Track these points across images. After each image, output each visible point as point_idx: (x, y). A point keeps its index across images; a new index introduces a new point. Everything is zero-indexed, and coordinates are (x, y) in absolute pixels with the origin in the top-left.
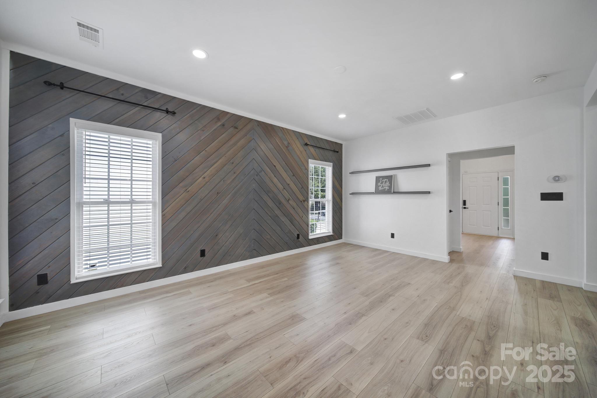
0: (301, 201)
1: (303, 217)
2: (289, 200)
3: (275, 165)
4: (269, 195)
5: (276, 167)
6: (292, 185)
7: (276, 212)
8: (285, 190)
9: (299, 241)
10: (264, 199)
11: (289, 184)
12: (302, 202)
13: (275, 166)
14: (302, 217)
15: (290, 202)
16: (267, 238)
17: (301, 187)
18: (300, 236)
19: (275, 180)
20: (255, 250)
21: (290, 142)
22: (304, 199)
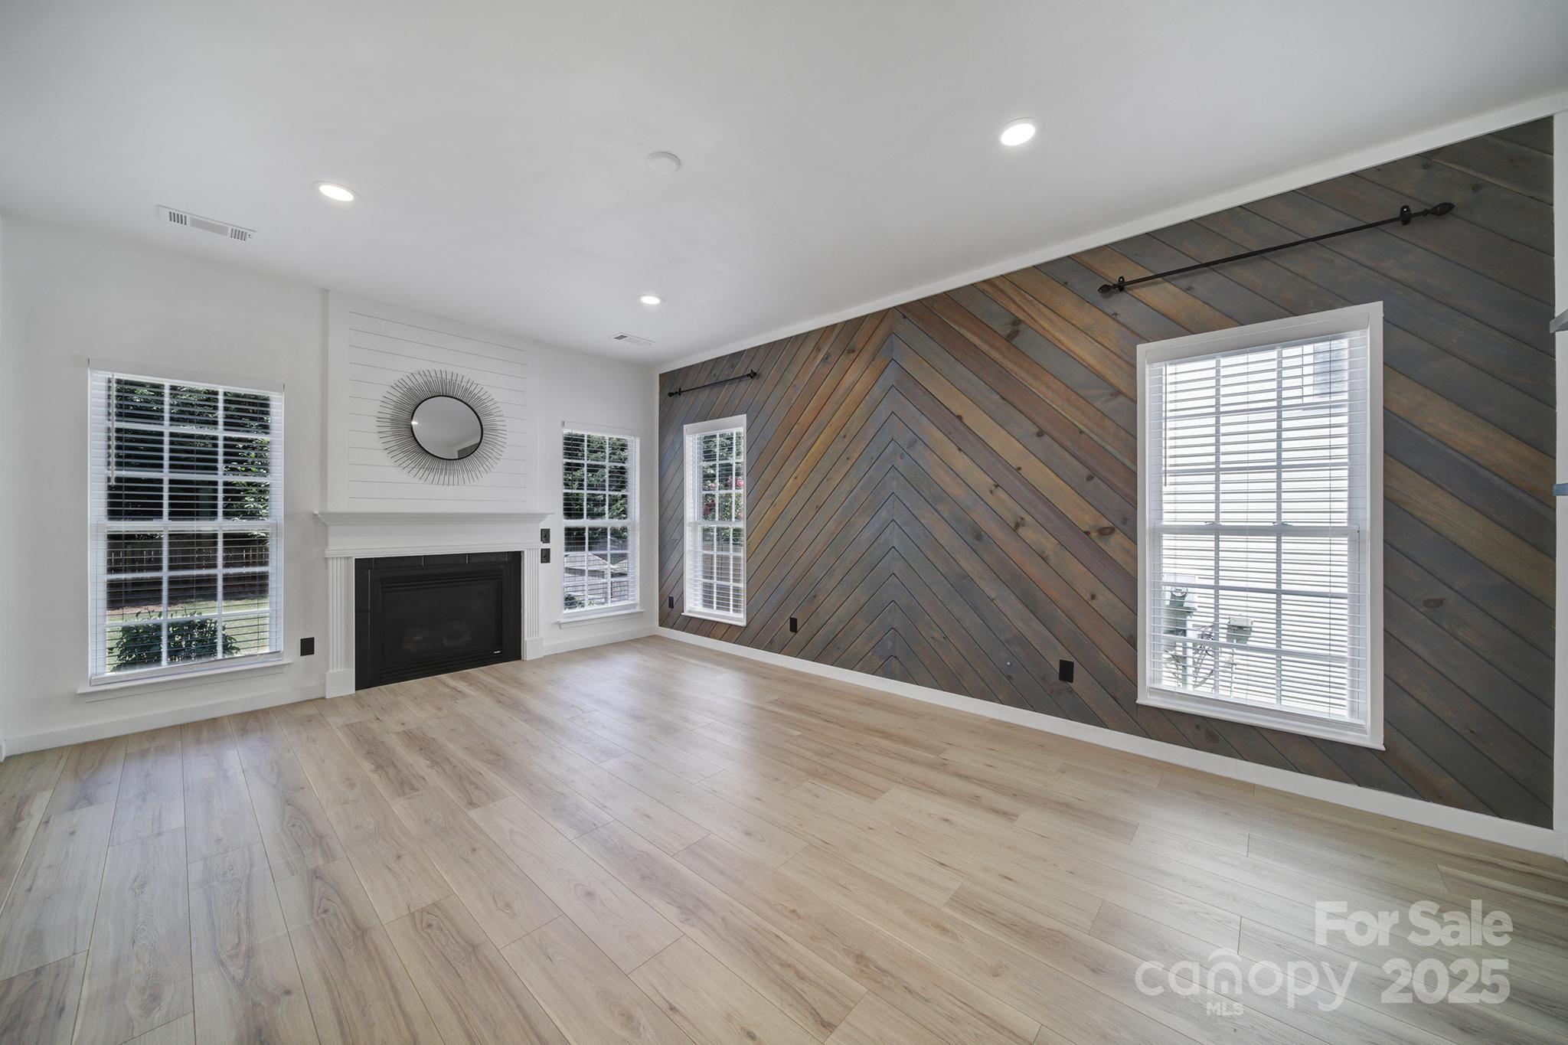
0: (1087, 533)
1: (1100, 597)
2: (1017, 525)
3: (958, 412)
4: (939, 507)
5: (965, 421)
6: (1037, 472)
7: (963, 563)
8: (1001, 493)
9: (1071, 691)
10: (923, 521)
11: (1020, 468)
12: (1094, 535)
13: (960, 418)
14: (1093, 597)
15: (1026, 533)
16: (933, 638)
17: (1086, 472)
18: (1078, 671)
19: (961, 462)
20: (895, 657)
21: (1021, 316)
22: (1105, 523)
